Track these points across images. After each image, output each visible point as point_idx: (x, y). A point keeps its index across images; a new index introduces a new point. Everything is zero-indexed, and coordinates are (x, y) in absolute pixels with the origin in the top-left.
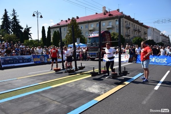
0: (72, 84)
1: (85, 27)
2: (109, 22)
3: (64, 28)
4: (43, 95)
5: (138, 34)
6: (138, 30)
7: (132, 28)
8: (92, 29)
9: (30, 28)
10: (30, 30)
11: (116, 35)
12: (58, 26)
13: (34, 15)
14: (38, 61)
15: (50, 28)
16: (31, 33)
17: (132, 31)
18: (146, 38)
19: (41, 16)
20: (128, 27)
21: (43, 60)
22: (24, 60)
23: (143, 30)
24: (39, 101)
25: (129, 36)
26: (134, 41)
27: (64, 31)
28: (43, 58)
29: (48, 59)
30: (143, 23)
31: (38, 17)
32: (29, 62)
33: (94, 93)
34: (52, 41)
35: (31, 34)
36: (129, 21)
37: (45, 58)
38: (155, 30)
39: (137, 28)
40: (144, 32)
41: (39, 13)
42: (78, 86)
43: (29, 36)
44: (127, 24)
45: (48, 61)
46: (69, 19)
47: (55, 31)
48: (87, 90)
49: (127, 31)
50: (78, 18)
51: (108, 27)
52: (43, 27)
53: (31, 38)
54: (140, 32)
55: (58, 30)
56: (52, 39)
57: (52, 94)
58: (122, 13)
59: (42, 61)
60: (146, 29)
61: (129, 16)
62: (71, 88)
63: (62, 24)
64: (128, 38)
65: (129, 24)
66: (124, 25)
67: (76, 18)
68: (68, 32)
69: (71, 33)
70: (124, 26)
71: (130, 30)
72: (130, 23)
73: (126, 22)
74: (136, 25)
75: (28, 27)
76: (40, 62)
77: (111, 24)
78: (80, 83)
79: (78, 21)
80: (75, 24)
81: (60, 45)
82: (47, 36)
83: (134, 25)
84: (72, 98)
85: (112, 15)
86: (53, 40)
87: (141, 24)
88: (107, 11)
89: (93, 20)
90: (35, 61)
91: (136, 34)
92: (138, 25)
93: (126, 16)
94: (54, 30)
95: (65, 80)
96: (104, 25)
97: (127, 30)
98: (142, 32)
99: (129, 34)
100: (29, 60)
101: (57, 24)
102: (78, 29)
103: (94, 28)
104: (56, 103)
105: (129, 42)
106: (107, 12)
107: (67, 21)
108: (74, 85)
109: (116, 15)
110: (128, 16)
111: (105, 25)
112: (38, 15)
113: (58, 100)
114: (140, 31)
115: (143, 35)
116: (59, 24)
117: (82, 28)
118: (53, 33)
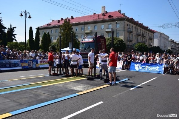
0: (60, 85)
1: (81, 29)
2: (109, 25)
3: (56, 30)
4: (36, 90)
5: (142, 40)
6: (143, 35)
7: (135, 33)
8: (88, 31)
9: (15, 28)
10: (14, 30)
11: (116, 40)
12: (49, 26)
13: (21, 15)
14: (25, 66)
15: (38, 29)
16: (15, 34)
17: (135, 36)
18: (152, 44)
19: (30, 16)
20: (130, 31)
21: (32, 65)
22: (11, 65)
23: (147, 35)
24: (32, 94)
25: (131, 41)
26: (136, 47)
27: (56, 33)
28: (31, 63)
29: (37, 65)
30: (148, 27)
31: (26, 17)
32: (17, 67)
33: (78, 90)
34: (40, 44)
35: (15, 36)
36: (132, 24)
37: (33, 63)
38: (162, 36)
39: (140, 33)
40: (149, 37)
41: (28, 13)
42: (65, 86)
43: (13, 37)
44: (129, 27)
45: (37, 66)
46: (62, 19)
47: (45, 33)
48: (72, 88)
49: (129, 36)
50: (72, 18)
51: (107, 30)
52: (31, 28)
53: (15, 40)
54: (144, 37)
55: (48, 31)
56: (40, 42)
57: (43, 90)
58: (123, 15)
59: (30, 67)
60: (152, 34)
61: (132, 18)
62: (59, 87)
63: (53, 24)
64: (131, 44)
65: (131, 28)
66: (125, 28)
67: (70, 18)
68: (60, 35)
69: (64, 36)
70: (125, 30)
71: (132, 35)
72: (132, 26)
73: (128, 25)
74: (139, 28)
75: (12, 27)
76: (27, 67)
77: (111, 26)
78: (67, 84)
79: (72, 22)
80: (69, 26)
81: (50, 49)
82: (34, 39)
83: (138, 29)
84: (59, 93)
85: (112, 17)
86: (42, 43)
87: (146, 28)
88: (106, 11)
89: (90, 21)
90: (23, 66)
91: (140, 40)
92: (142, 29)
93: (128, 18)
94: (43, 31)
95: (54, 82)
96: (102, 27)
97: (129, 34)
98: (147, 37)
99: (131, 39)
100: (16, 65)
101: (48, 24)
102: (72, 31)
103: (91, 31)
104: (46, 95)
105: (131, 48)
106: (107, 13)
107: (60, 21)
108: (62, 85)
109: (117, 17)
110: (130, 18)
111: (104, 27)
112: (26, 14)
113: (48, 93)
114: (145, 35)
115: (147, 41)
116: (50, 25)
117: (78, 30)
118: (43, 35)
